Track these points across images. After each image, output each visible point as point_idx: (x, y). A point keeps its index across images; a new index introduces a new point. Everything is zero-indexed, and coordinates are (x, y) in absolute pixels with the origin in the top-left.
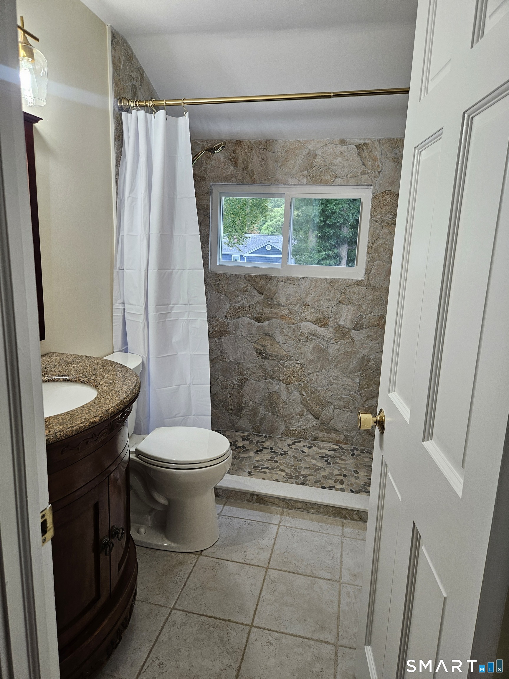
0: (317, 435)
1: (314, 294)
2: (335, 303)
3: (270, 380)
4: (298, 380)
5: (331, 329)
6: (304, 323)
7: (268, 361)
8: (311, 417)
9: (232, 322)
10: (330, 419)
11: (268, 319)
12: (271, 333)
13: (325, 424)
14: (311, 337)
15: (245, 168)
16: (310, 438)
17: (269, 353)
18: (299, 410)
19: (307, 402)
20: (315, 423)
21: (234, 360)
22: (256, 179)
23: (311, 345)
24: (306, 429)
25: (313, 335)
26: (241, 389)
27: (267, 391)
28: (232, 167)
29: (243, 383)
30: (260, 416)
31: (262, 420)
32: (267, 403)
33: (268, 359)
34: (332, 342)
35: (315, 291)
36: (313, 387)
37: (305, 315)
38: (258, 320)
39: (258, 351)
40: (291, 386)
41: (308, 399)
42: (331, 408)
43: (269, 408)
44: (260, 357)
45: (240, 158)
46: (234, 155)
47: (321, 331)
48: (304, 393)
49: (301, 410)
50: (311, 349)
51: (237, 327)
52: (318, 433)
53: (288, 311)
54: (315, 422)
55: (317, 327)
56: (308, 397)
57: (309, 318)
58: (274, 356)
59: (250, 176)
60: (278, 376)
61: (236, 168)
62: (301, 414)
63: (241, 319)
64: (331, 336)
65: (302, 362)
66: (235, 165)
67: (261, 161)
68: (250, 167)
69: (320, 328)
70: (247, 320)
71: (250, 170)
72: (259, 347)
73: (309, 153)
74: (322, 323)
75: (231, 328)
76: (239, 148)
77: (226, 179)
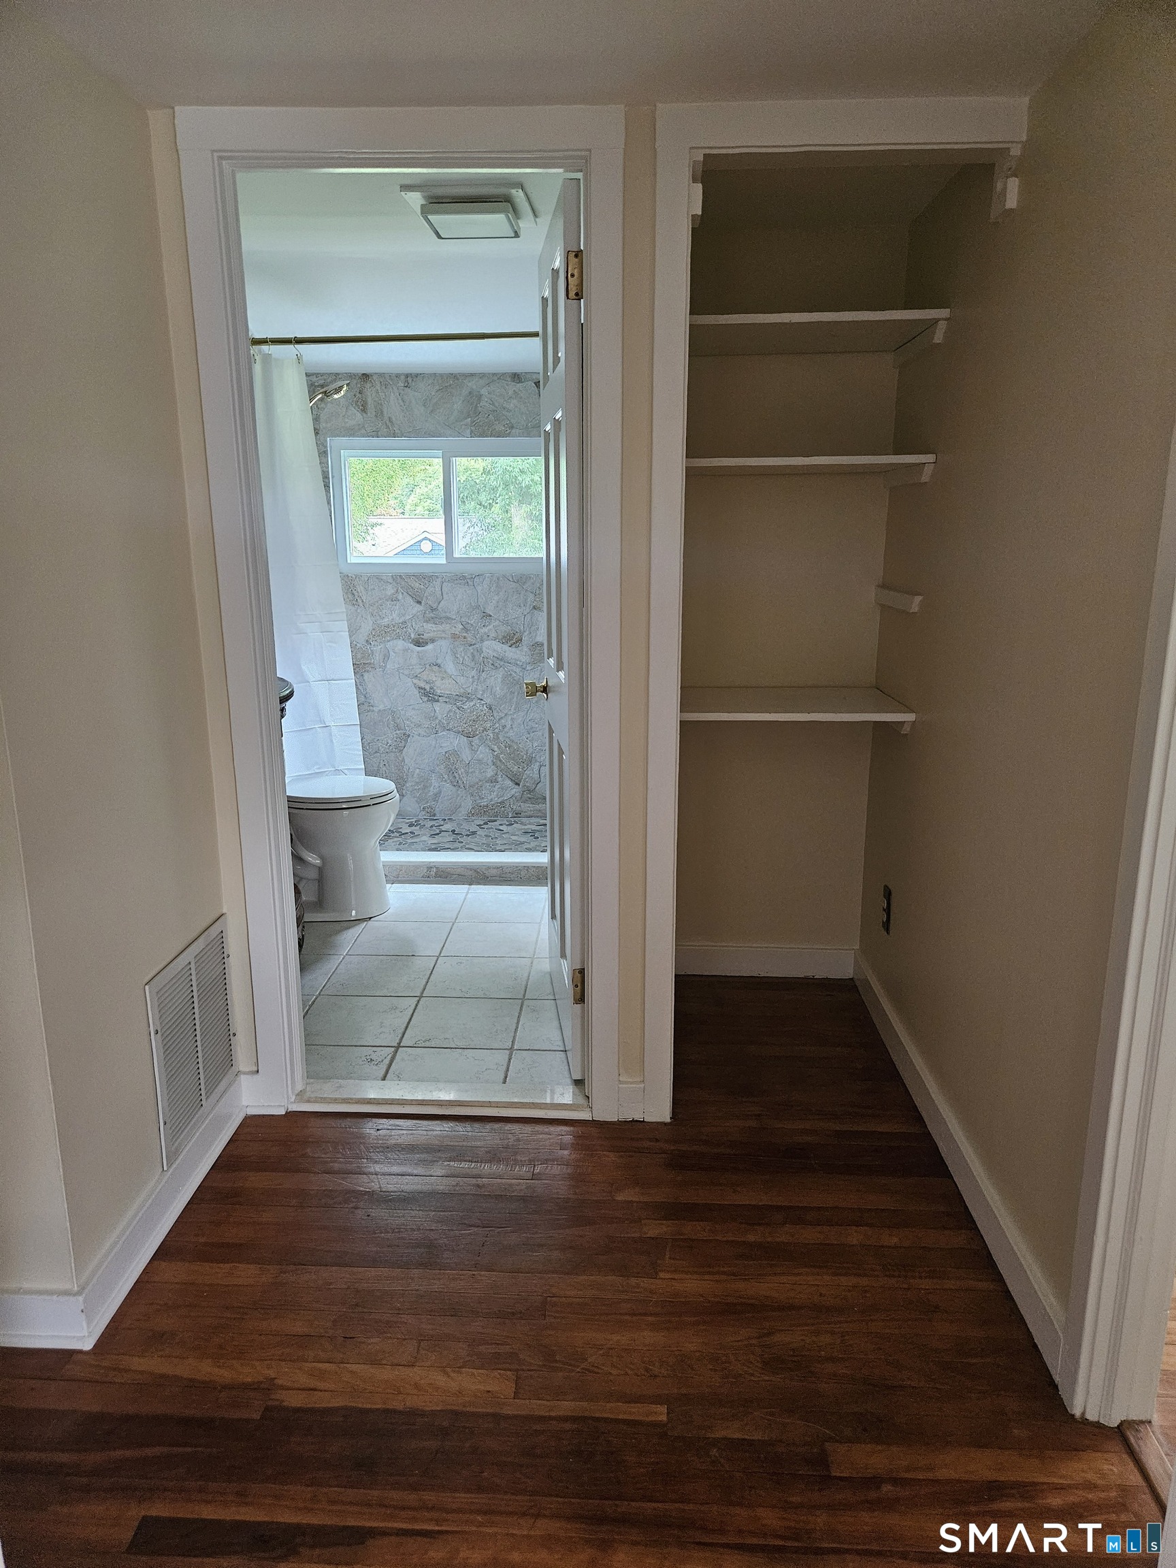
0: (518, 808)
1: (496, 598)
2: (528, 610)
3: (444, 733)
4: (485, 730)
5: (525, 649)
6: (486, 643)
7: (439, 704)
8: (508, 782)
9: (377, 649)
10: (536, 783)
11: (433, 641)
12: (439, 661)
13: (530, 791)
14: (498, 663)
15: (379, 413)
16: (510, 815)
17: (439, 691)
18: (490, 773)
19: (500, 761)
20: (516, 791)
21: (385, 707)
22: (396, 431)
23: (500, 674)
24: (502, 802)
25: (501, 660)
26: (401, 751)
27: (440, 750)
28: (359, 414)
29: (403, 741)
30: (432, 791)
31: (437, 796)
32: (442, 769)
33: (438, 701)
34: (528, 668)
35: (498, 594)
36: (507, 737)
37: (486, 631)
38: (418, 643)
39: (422, 691)
40: (476, 740)
41: (503, 755)
42: (536, 767)
43: (446, 777)
44: (426, 699)
45: (369, 400)
46: (360, 396)
47: (510, 653)
48: (496, 749)
49: (493, 773)
50: (500, 680)
51: (386, 657)
52: (520, 806)
53: (461, 627)
54: (514, 790)
55: (506, 647)
56: (501, 753)
57: (493, 635)
58: (446, 696)
59: (388, 427)
60: (456, 726)
61: (365, 415)
62: (493, 781)
63: (391, 643)
64: (527, 659)
65: (488, 701)
66: (364, 410)
67: (402, 404)
68: (385, 413)
69: (510, 648)
70: (400, 644)
71: (386, 418)
72: (422, 685)
73: (470, 393)
74: (513, 640)
75: (377, 658)
76: (368, 385)
77: (351, 432)
